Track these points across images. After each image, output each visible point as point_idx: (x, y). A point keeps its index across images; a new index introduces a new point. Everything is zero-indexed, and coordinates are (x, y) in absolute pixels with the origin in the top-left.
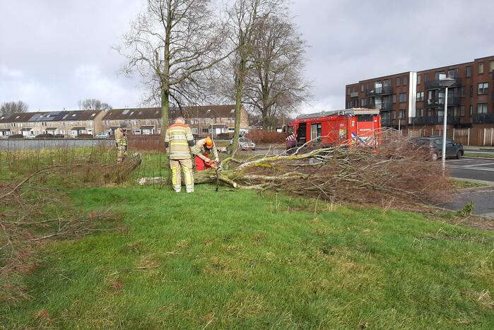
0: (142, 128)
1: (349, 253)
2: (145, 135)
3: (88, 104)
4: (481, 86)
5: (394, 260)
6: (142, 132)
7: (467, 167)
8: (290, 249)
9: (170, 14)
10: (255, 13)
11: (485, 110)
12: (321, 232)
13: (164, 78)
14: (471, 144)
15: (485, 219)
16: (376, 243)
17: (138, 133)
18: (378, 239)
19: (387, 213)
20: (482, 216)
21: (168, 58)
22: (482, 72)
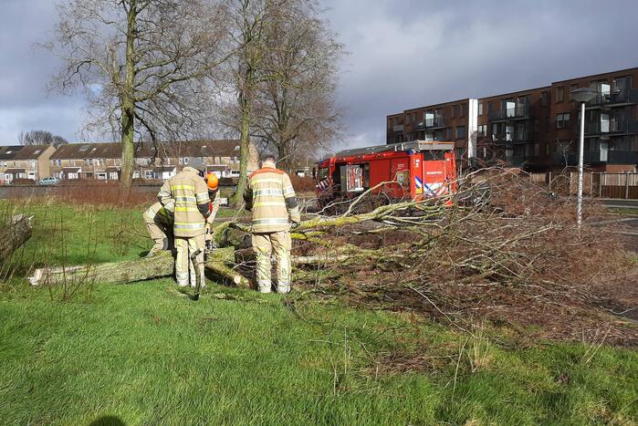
0: (109, 170)
4: (560, 118)
6: (108, 176)
17: (102, 178)
22: (561, 98)
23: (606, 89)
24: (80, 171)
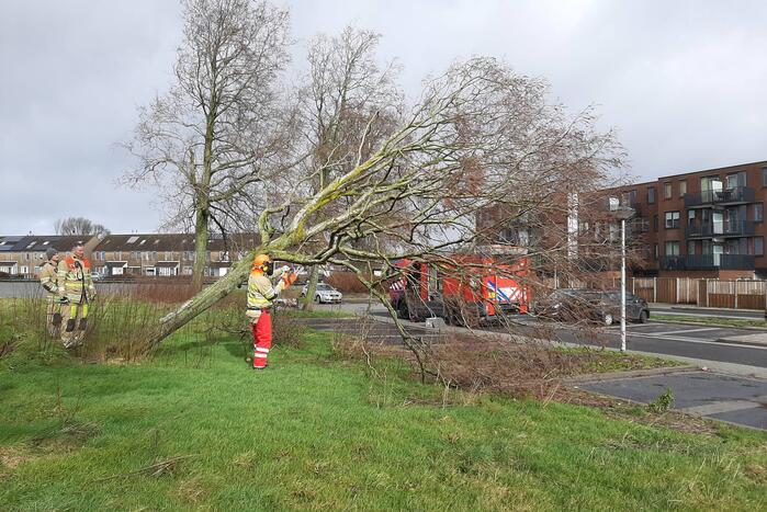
0: (159, 265)
1: (498, 472)
2: (163, 277)
3: (70, 225)
4: (669, 216)
5: (565, 482)
6: (157, 273)
7: (656, 335)
8: (411, 466)
9: (214, 96)
10: (344, 100)
11: (677, 252)
12: (455, 438)
13: (201, 192)
14: (659, 301)
15: (690, 418)
16: (537, 456)
17: (150, 273)
18: (539, 448)
19: (549, 407)
20: (684, 411)
21: (207, 162)
22: (669, 196)
23: (717, 186)
24: (126, 266)
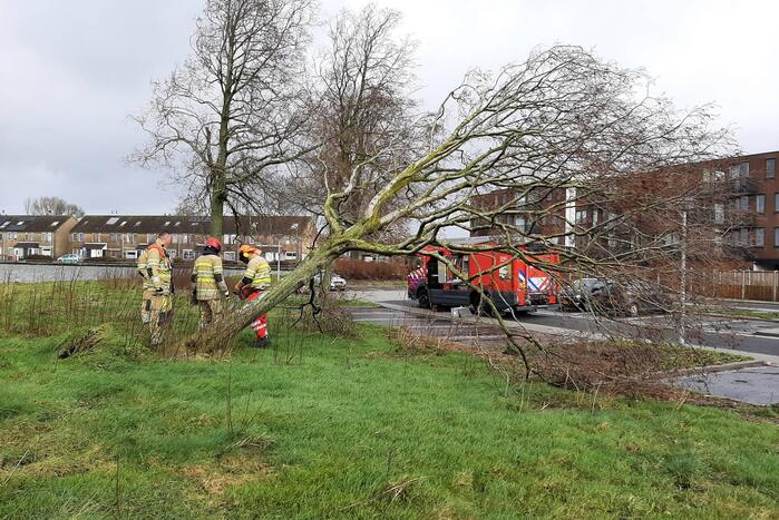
0: (140, 248)
3: (46, 202)
17: (131, 256)
21: (223, 142)
24: (105, 248)
